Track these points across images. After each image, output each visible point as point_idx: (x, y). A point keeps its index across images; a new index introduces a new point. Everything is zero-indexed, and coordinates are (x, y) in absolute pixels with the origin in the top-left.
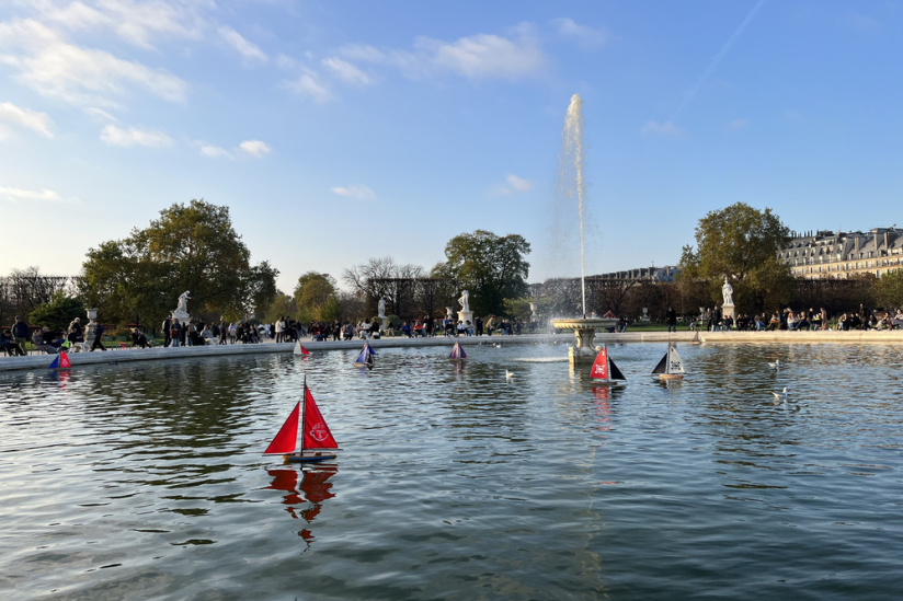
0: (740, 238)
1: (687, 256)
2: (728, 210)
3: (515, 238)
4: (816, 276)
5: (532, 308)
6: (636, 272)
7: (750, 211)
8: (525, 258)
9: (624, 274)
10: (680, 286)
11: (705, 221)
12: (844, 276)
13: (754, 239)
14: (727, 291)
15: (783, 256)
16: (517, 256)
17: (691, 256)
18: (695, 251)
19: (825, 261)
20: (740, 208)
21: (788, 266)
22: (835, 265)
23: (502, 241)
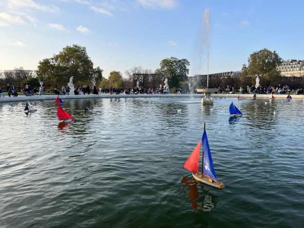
0: (264, 61)
1: (244, 68)
2: (261, 51)
3: (184, 60)
4: (289, 76)
5: (189, 85)
6: (226, 73)
7: (268, 52)
8: (188, 67)
9: (222, 74)
10: (241, 78)
11: (252, 55)
12: (299, 76)
13: (269, 62)
14: (258, 80)
15: (278, 68)
16: (185, 67)
17: (245, 68)
18: (247, 66)
19: (293, 71)
20: (265, 50)
21: (280, 72)
22: (296, 72)
23: (180, 61)
